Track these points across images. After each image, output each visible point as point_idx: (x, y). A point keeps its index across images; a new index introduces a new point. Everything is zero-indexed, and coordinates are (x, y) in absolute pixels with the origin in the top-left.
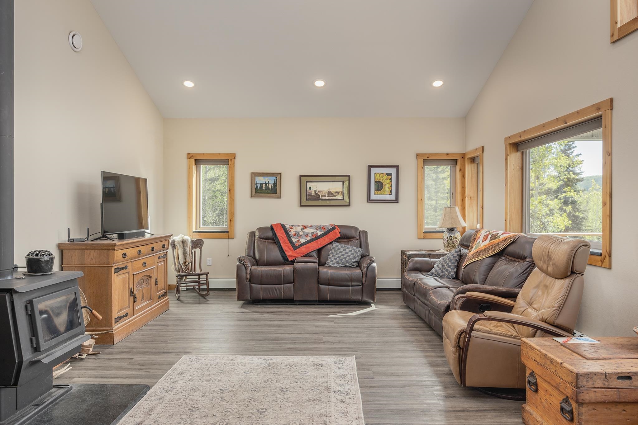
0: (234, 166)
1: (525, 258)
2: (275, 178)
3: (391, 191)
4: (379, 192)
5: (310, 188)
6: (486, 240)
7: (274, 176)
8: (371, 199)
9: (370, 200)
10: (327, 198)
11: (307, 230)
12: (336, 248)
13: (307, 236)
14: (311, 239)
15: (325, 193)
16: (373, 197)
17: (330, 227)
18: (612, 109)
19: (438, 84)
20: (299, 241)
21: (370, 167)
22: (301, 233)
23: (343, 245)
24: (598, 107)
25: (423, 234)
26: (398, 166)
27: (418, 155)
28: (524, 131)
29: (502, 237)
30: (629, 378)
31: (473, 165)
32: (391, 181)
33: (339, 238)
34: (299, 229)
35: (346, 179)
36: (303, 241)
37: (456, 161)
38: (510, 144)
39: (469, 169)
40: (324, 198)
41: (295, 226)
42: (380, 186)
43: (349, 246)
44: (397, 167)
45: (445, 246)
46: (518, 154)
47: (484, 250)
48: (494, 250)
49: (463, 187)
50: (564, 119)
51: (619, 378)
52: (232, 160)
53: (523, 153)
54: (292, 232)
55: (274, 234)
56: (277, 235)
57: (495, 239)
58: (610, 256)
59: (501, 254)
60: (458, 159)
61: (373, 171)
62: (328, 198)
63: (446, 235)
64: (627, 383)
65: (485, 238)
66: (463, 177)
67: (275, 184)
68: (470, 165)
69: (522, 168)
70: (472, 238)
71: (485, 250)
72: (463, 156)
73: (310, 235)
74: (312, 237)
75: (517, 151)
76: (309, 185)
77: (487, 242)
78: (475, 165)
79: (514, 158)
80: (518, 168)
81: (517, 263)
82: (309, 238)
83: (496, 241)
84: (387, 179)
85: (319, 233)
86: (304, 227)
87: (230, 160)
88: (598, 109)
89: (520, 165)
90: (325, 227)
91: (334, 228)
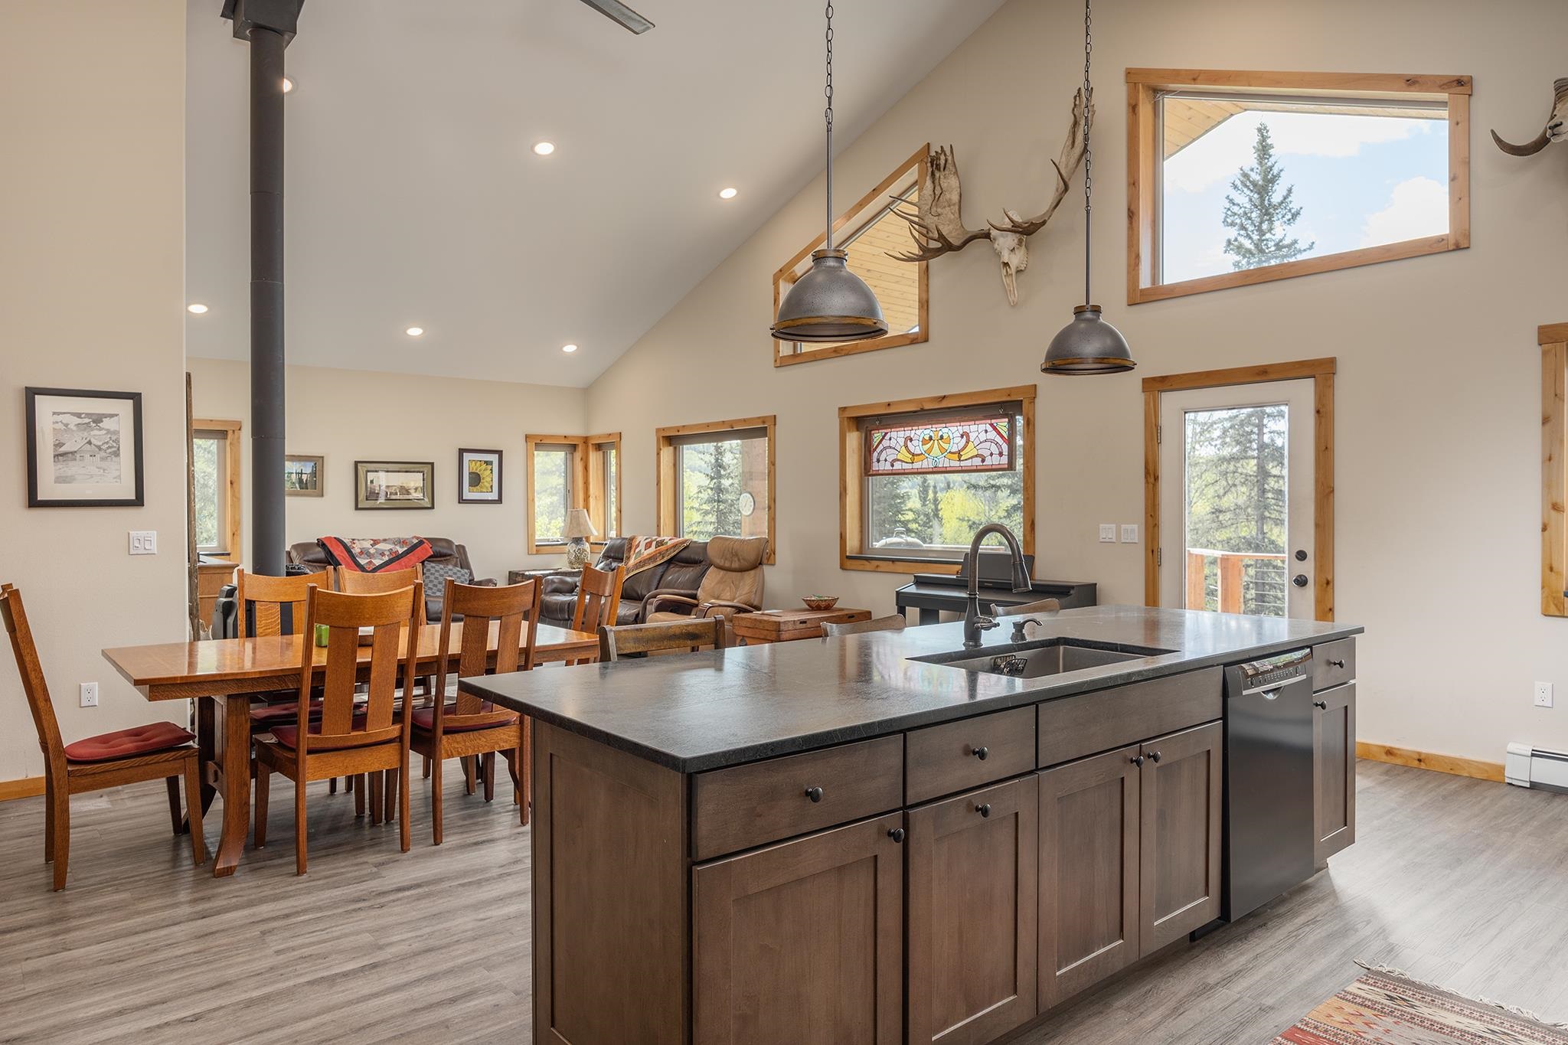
0: (239, 442)
1: (701, 562)
2: (313, 464)
3: (492, 487)
4: (475, 489)
5: (372, 482)
6: (650, 547)
7: (311, 461)
8: (464, 498)
9: (461, 500)
10: (398, 497)
11: (381, 546)
12: (433, 571)
13: (383, 554)
14: (389, 560)
15: (395, 490)
16: (467, 495)
17: (415, 541)
18: (775, 425)
19: (570, 349)
20: (371, 562)
21: (462, 452)
22: (372, 551)
23: (442, 566)
24: (764, 420)
25: (535, 548)
26: (502, 451)
27: (527, 437)
28: (684, 426)
29: (670, 543)
30: (805, 622)
31: (598, 453)
32: (492, 473)
33: (431, 557)
34: (367, 545)
35: (428, 469)
36: (377, 562)
37: (574, 447)
38: (663, 437)
39: (594, 457)
40: (393, 497)
41: (358, 540)
42: (476, 480)
43: (450, 567)
44: (500, 453)
45: (571, 563)
46: (671, 448)
47: (650, 558)
48: (663, 557)
49: (586, 483)
50: (731, 423)
51: (801, 623)
52: (236, 432)
53: (675, 448)
54: (356, 550)
55: (327, 553)
56: (335, 554)
57: (663, 545)
58: (774, 554)
59: (670, 562)
60: (578, 445)
61: (467, 457)
62: (401, 497)
63: (572, 548)
64: (804, 625)
65: (648, 546)
66: (586, 468)
67: (314, 474)
68: (595, 453)
69: (675, 465)
70: (626, 547)
71: (652, 558)
72: (586, 440)
73: (387, 553)
74: (391, 557)
75: (670, 446)
76: (371, 476)
77: (653, 549)
78: (601, 452)
79: (667, 453)
80: (671, 465)
81: (692, 569)
82: (386, 558)
83: (662, 548)
84: (486, 469)
85: (401, 551)
86: (375, 542)
87: (230, 433)
88: (764, 422)
89: (673, 461)
90: (407, 541)
91: (421, 542)
